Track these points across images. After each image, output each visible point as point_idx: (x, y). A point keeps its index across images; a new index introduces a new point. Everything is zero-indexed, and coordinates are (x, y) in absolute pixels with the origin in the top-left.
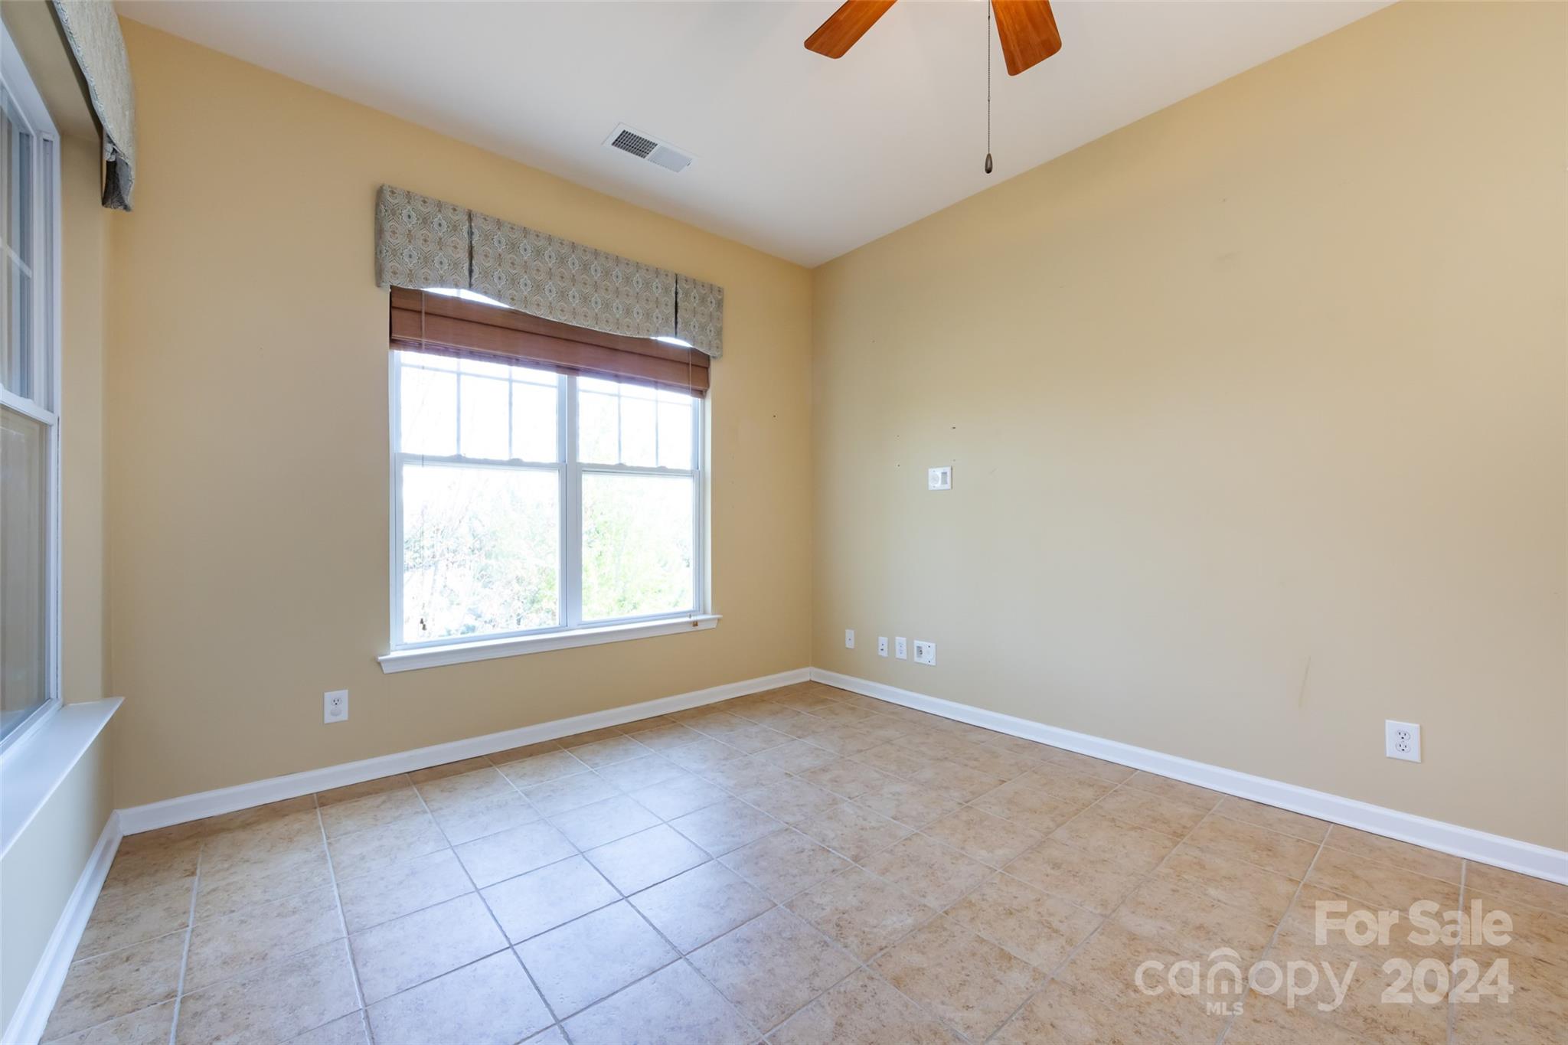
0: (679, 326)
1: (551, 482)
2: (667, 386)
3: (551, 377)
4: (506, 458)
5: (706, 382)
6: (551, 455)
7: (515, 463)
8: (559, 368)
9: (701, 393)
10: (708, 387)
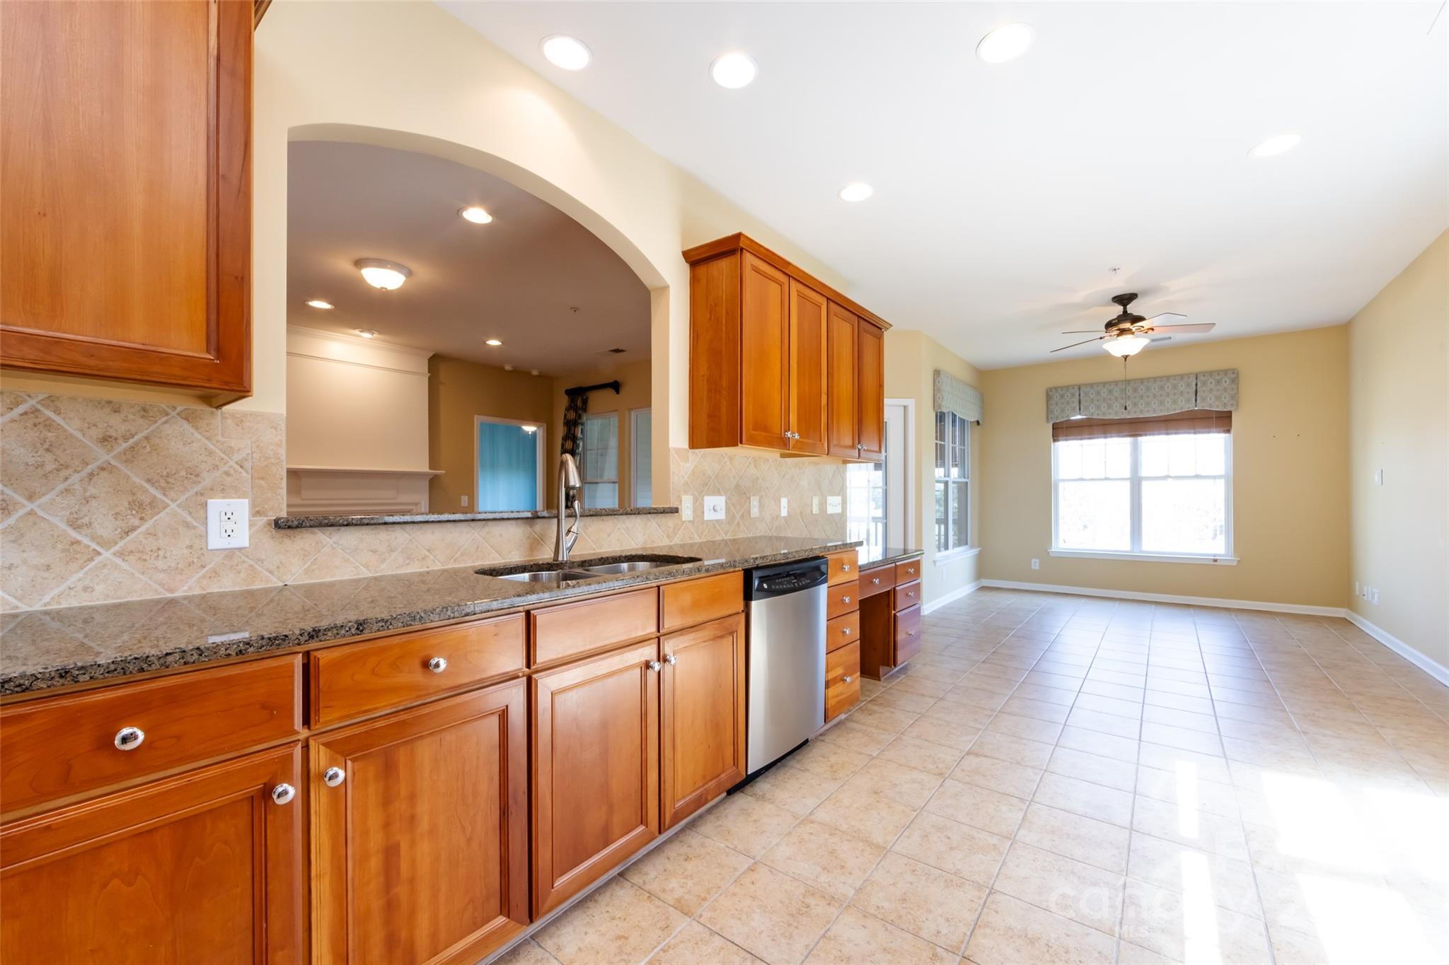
0: (1198, 401)
1: (1127, 486)
2: (1200, 433)
3: (1128, 440)
4: (1103, 477)
5: (1230, 424)
6: (1127, 474)
7: (1107, 479)
8: (1131, 436)
9: (1228, 431)
10: (1231, 426)
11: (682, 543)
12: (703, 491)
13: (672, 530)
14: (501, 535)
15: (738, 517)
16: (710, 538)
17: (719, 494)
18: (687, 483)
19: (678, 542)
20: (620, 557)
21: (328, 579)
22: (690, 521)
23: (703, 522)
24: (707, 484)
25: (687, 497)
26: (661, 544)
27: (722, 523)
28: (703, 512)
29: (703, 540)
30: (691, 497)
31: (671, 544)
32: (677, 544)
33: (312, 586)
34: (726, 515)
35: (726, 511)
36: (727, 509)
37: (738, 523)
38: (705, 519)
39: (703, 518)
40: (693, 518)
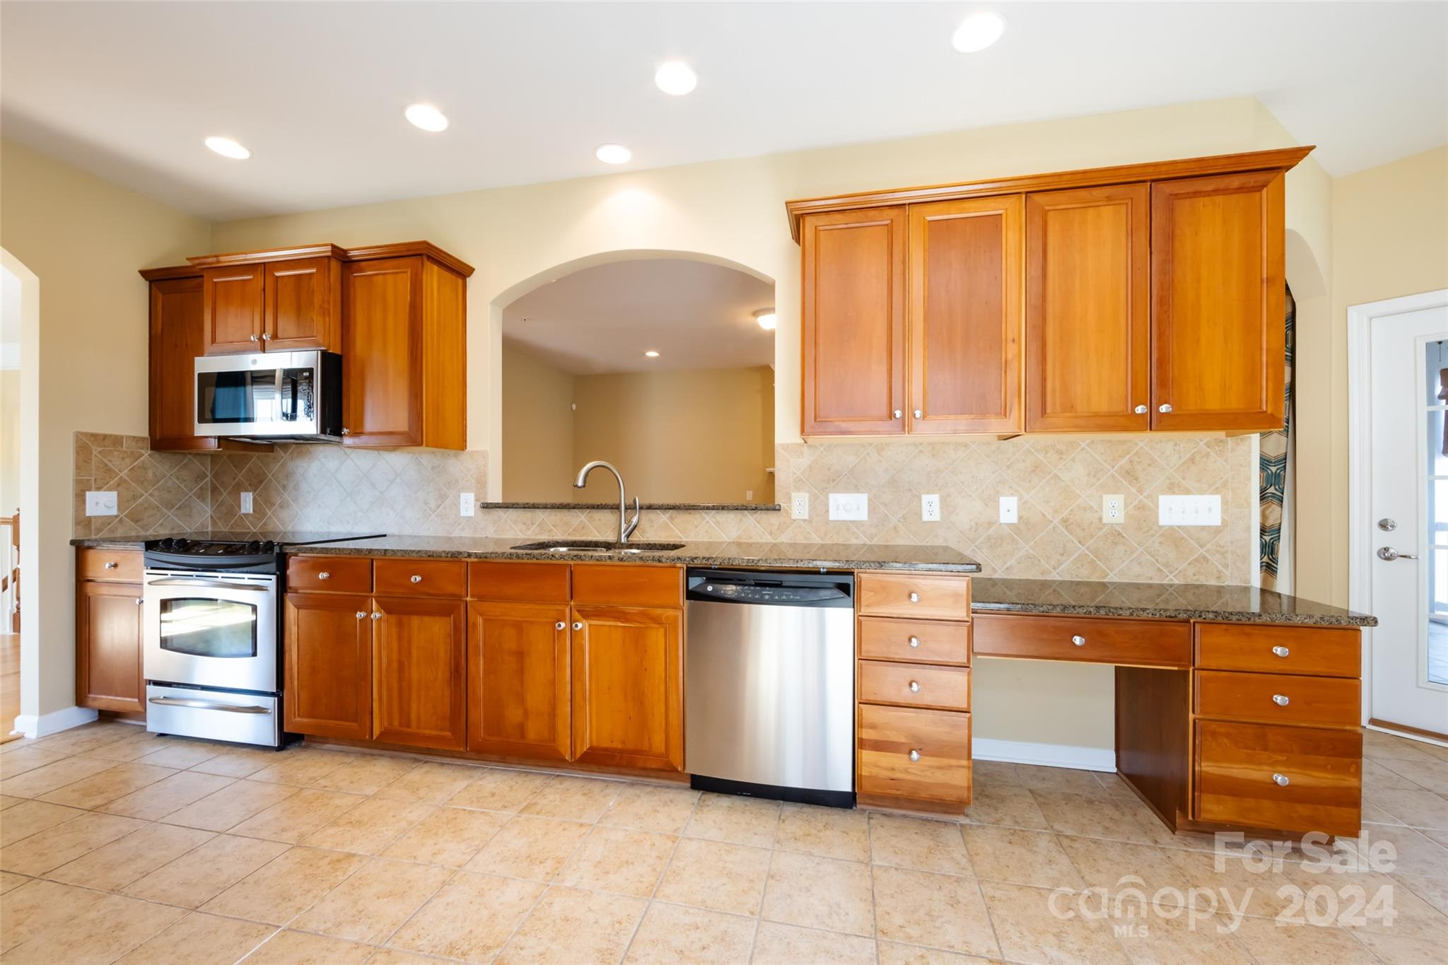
11: (792, 542)
12: (826, 488)
13: (776, 527)
14: (600, 520)
15: (893, 519)
16: (841, 542)
17: (857, 489)
18: (800, 480)
19: (785, 541)
20: (668, 545)
21: (503, 537)
22: (804, 521)
23: (827, 522)
24: (834, 481)
25: (800, 494)
26: (760, 541)
27: (862, 525)
28: (827, 511)
29: (825, 543)
30: (806, 495)
32: (782, 543)
33: (498, 540)
34: (869, 516)
35: (869, 512)
36: (872, 510)
37: (895, 528)
38: (830, 519)
39: (828, 516)
40: (810, 517)
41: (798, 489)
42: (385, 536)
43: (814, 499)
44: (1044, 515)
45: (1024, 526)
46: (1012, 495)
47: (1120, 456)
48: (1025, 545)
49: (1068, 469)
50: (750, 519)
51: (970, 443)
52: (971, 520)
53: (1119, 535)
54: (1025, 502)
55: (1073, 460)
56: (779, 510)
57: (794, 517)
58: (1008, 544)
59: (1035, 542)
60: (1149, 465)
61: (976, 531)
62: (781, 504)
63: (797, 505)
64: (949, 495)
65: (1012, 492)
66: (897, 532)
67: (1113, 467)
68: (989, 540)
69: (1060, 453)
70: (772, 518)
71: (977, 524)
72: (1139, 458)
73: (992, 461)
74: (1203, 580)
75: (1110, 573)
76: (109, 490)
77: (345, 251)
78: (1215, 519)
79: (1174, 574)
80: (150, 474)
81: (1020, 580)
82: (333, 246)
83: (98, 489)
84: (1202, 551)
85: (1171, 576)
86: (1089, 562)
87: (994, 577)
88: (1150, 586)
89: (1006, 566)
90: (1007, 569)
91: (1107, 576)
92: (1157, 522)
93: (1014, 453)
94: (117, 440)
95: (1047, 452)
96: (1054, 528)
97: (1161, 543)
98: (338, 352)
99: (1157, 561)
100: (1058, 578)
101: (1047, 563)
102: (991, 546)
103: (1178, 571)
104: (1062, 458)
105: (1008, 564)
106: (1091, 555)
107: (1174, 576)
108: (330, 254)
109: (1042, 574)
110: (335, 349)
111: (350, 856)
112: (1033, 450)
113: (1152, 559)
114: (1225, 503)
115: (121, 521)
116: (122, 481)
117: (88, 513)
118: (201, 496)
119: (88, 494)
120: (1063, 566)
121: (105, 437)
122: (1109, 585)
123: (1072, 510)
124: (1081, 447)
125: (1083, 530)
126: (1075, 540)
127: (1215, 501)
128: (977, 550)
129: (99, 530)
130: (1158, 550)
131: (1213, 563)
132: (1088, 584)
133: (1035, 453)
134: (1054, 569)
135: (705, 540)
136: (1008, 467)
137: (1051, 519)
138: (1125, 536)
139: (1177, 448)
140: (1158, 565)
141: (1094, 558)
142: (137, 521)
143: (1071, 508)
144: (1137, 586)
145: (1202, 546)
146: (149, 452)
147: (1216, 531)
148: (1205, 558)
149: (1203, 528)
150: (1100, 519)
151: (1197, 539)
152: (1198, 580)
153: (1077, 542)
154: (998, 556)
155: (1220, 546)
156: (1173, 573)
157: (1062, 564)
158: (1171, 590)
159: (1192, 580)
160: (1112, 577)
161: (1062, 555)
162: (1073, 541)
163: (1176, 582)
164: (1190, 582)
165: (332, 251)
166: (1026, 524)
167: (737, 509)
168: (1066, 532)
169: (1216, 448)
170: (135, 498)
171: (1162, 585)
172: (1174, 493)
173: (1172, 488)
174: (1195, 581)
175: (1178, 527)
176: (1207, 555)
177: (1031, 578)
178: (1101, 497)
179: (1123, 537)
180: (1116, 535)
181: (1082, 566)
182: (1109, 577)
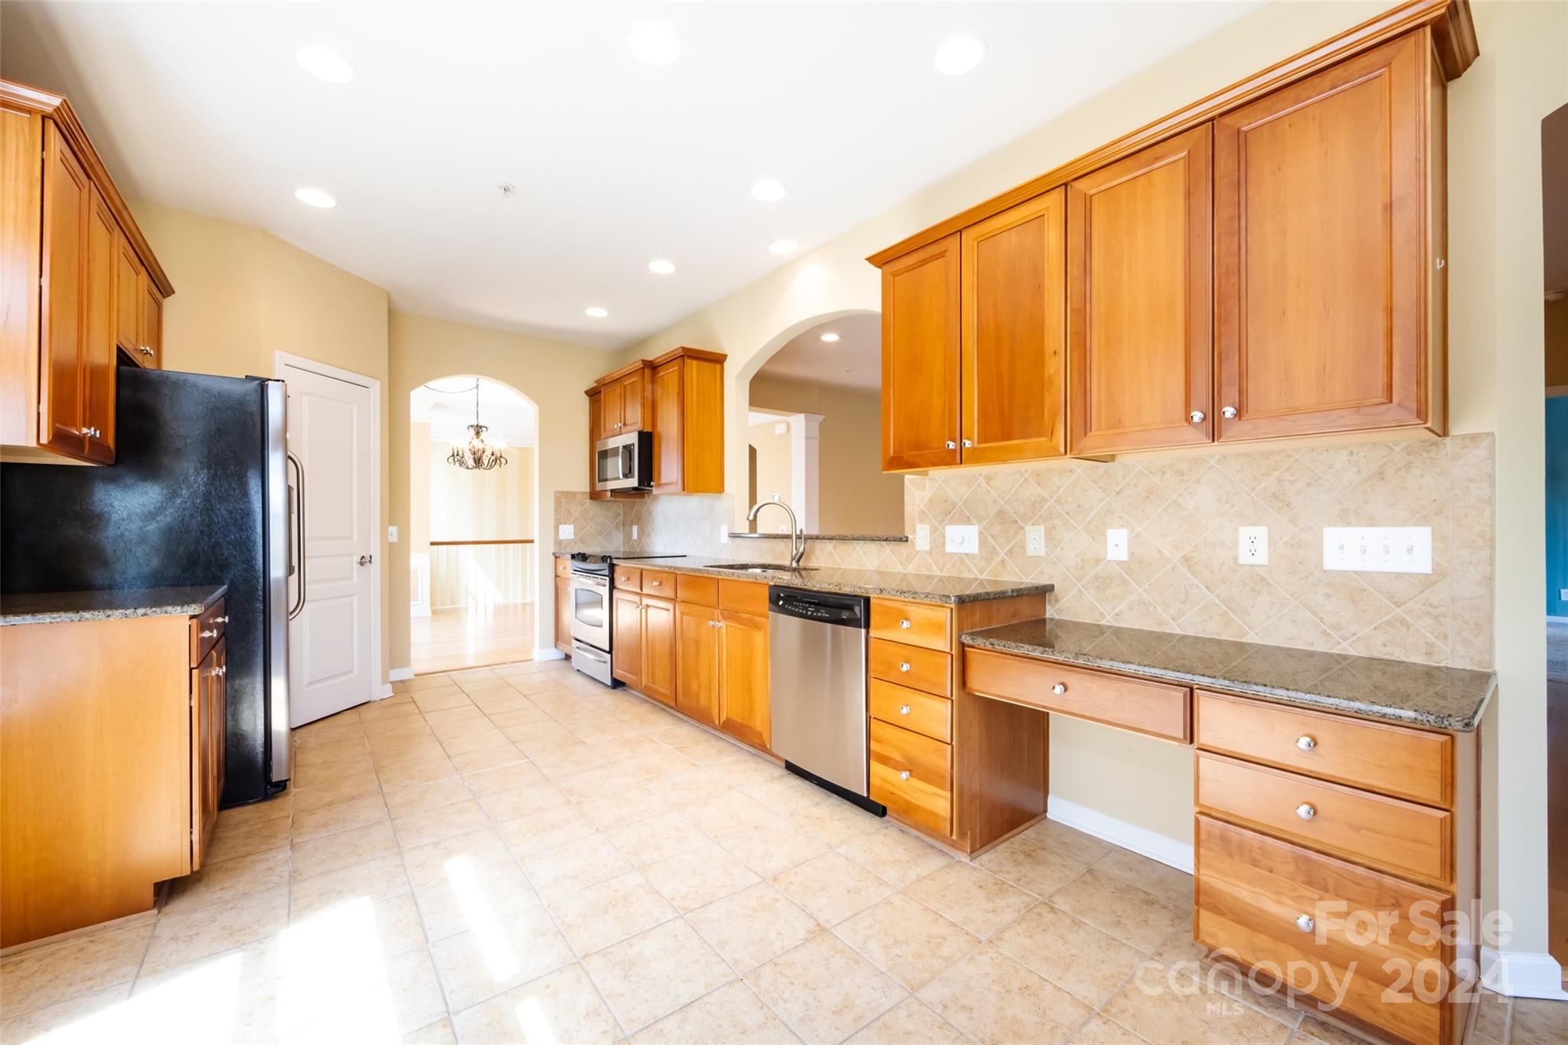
11: (917, 573)
12: (944, 520)
13: (905, 558)
15: (1002, 553)
16: (955, 574)
17: (968, 521)
18: (924, 512)
19: (912, 571)
22: (927, 552)
23: (945, 554)
24: (950, 512)
25: (923, 526)
26: (894, 570)
27: (974, 558)
28: (944, 543)
29: (945, 574)
30: (928, 526)
31: (904, 572)
32: (910, 573)
34: (980, 549)
35: (980, 545)
36: (983, 542)
37: (1003, 562)
38: (947, 551)
39: (945, 549)
40: (931, 549)
41: (921, 521)
42: (685, 556)
43: (934, 529)
44: (1160, 552)
45: (1136, 565)
46: (1122, 526)
47: (1263, 475)
48: (1138, 588)
49: (1191, 493)
50: (887, 549)
51: (1075, 468)
52: (1077, 556)
53: (1262, 580)
54: (1138, 535)
55: (1198, 481)
56: (907, 541)
57: (917, 549)
58: (1118, 585)
59: (1150, 585)
60: (1309, 485)
61: (1082, 568)
62: (909, 536)
63: (921, 536)
64: (1054, 527)
65: (1123, 523)
66: (1004, 566)
67: (1253, 489)
68: (1096, 579)
69: (1180, 473)
70: (901, 548)
71: (1083, 560)
72: (1292, 475)
73: (1100, 488)
74: (1399, 655)
75: (1249, 631)
76: (570, 524)
77: (651, 362)
78: (1421, 563)
79: (1350, 641)
80: (590, 514)
81: (1132, 630)
82: (643, 361)
83: (565, 523)
84: (1398, 611)
85: (1344, 644)
86: (1219, 615)
87: (1102, 623)
88: (1311, 655)
89: (1115, 612)
90: (1117, 615)
91: (1245, 635)
92: (1321, 564)
93: (1124, 477)
94: (574, 494)
95: (1163, 474)
96: (1173, 569)
97: (1327, 595)
98: (650, 430)
99: (1321, 620)
100: (1179, 631)
101: (1165, 612)
102: (1098, 587)
103: (1356, 637)
104: (1183, 480)
105: (1118, 609)
106: (1223, 606)
107: (1350, 645)
108: (642, 366)
109: (1159, 625)
110: (648, 429)
111: (583, 742)
112: (1147, 472)
113: (1315, 618)
114: (1438, 538)
115: (575, 543)
116: (576, 518)
117: (560, 538)
118: (617, 528)
119: (560, 526)
120: (1186, 617)
121: (568, 493)
122: (1248, 648)
123: (1196, 546)
124: (1208, 466)
125: (1212, 572)
126: (1200, 585)
127: (1421, 537)
128: (1083, 590)
129: (566, 547)
130: (1324, 605)
131: (1418, 631)
132: (1219, 642)
133: (1149, 475)
134: (1174, 619)
135: (856, 568)
136: (1118, 493)
137: (1169, 557)
138: (1271, 582)
139: (1355, 458)
140: (1324, 627)
141: (1227, 610)
142: (583, 543)
143: (1194, 544)
144: (1290, 653)
145: (1398, 604)
146: (590, 501)
147: (1425, 582)
148: (1403, 621)
149: (1399, 576)
150: (1236, 558)
151: (1387, 593)
152: (1391, 655)
153: (1203, 588)
154: (1107, 599)
155: (1431, 605)
156: (1348, 639)
157: (1184, 614)
158: (1344, 663)
159: (1379, 652)
160: (1251, 638)
161: (1184, 602)
162: (1198, 586)
163: (1352, 652)
164: (1376, 655)
165: (643, 364)
166: (1139, 562)
167: (873, 540)
168: (1190, 576)
169: (1424, 454)
170: (583, 529)
171: (1331, 655)
172: (1349, 524)
173: (1345, 518)
174: (1385, 654)
175: (1355, 573)
176: (1408, 618)
177: (1145, 628)
178: (1236, 530)
179: (1268, 583)
180: (1258, 581)
181: (1211, 618)
182: (1248, 636)
